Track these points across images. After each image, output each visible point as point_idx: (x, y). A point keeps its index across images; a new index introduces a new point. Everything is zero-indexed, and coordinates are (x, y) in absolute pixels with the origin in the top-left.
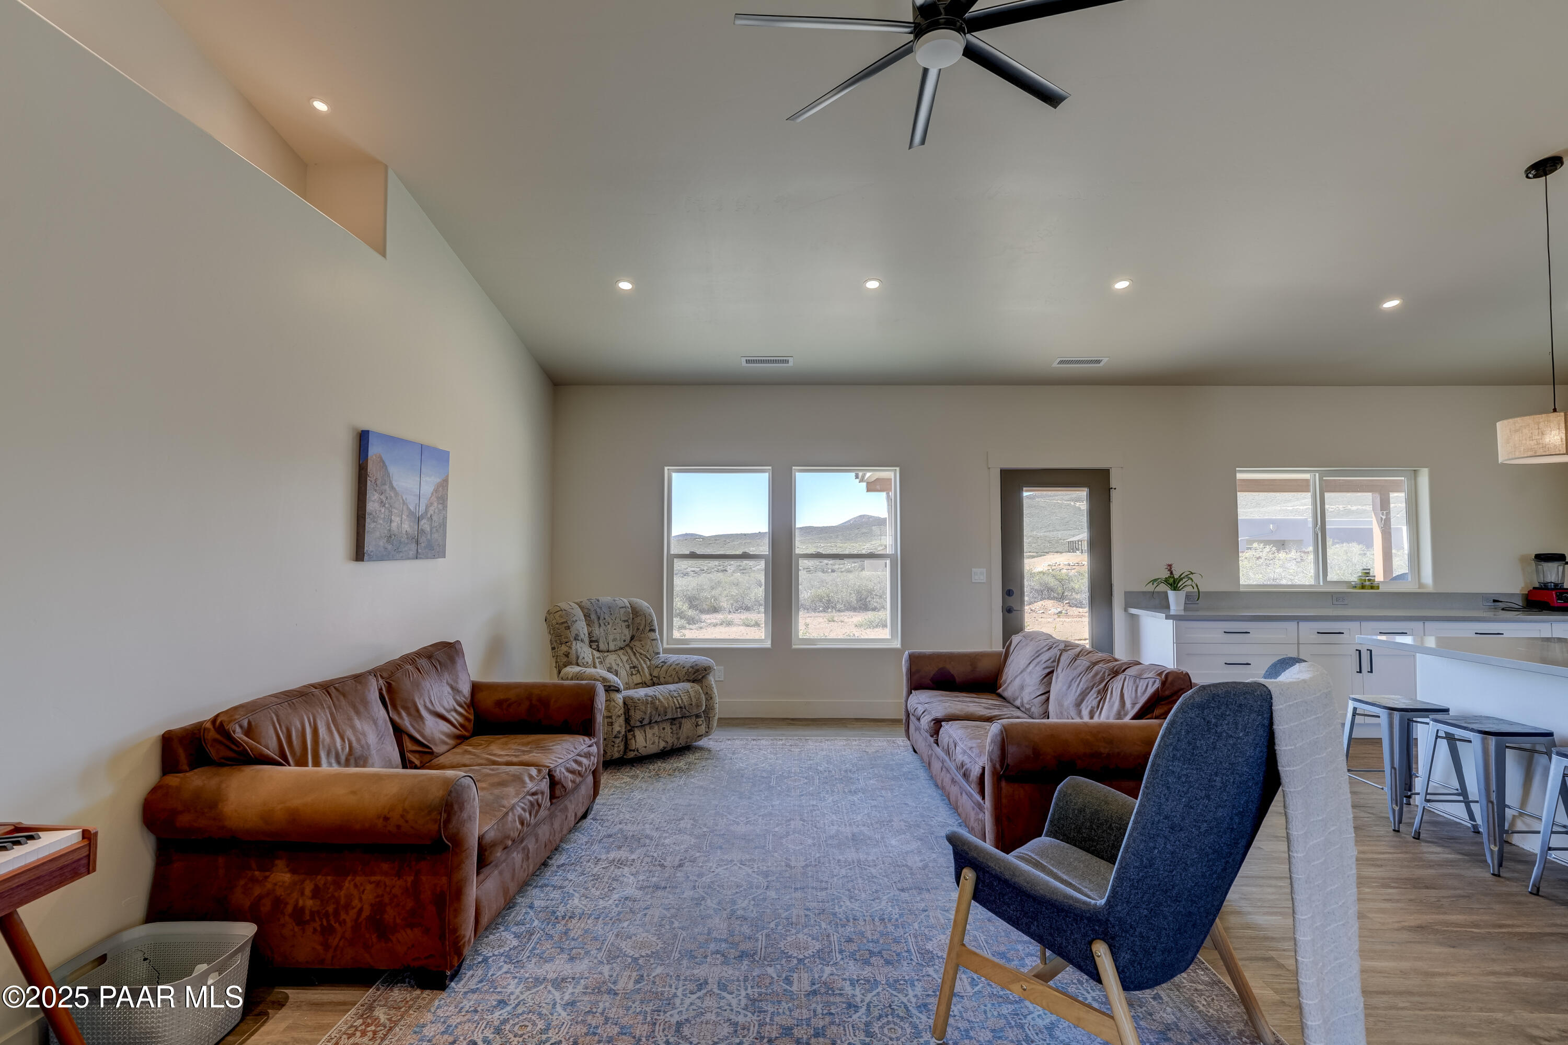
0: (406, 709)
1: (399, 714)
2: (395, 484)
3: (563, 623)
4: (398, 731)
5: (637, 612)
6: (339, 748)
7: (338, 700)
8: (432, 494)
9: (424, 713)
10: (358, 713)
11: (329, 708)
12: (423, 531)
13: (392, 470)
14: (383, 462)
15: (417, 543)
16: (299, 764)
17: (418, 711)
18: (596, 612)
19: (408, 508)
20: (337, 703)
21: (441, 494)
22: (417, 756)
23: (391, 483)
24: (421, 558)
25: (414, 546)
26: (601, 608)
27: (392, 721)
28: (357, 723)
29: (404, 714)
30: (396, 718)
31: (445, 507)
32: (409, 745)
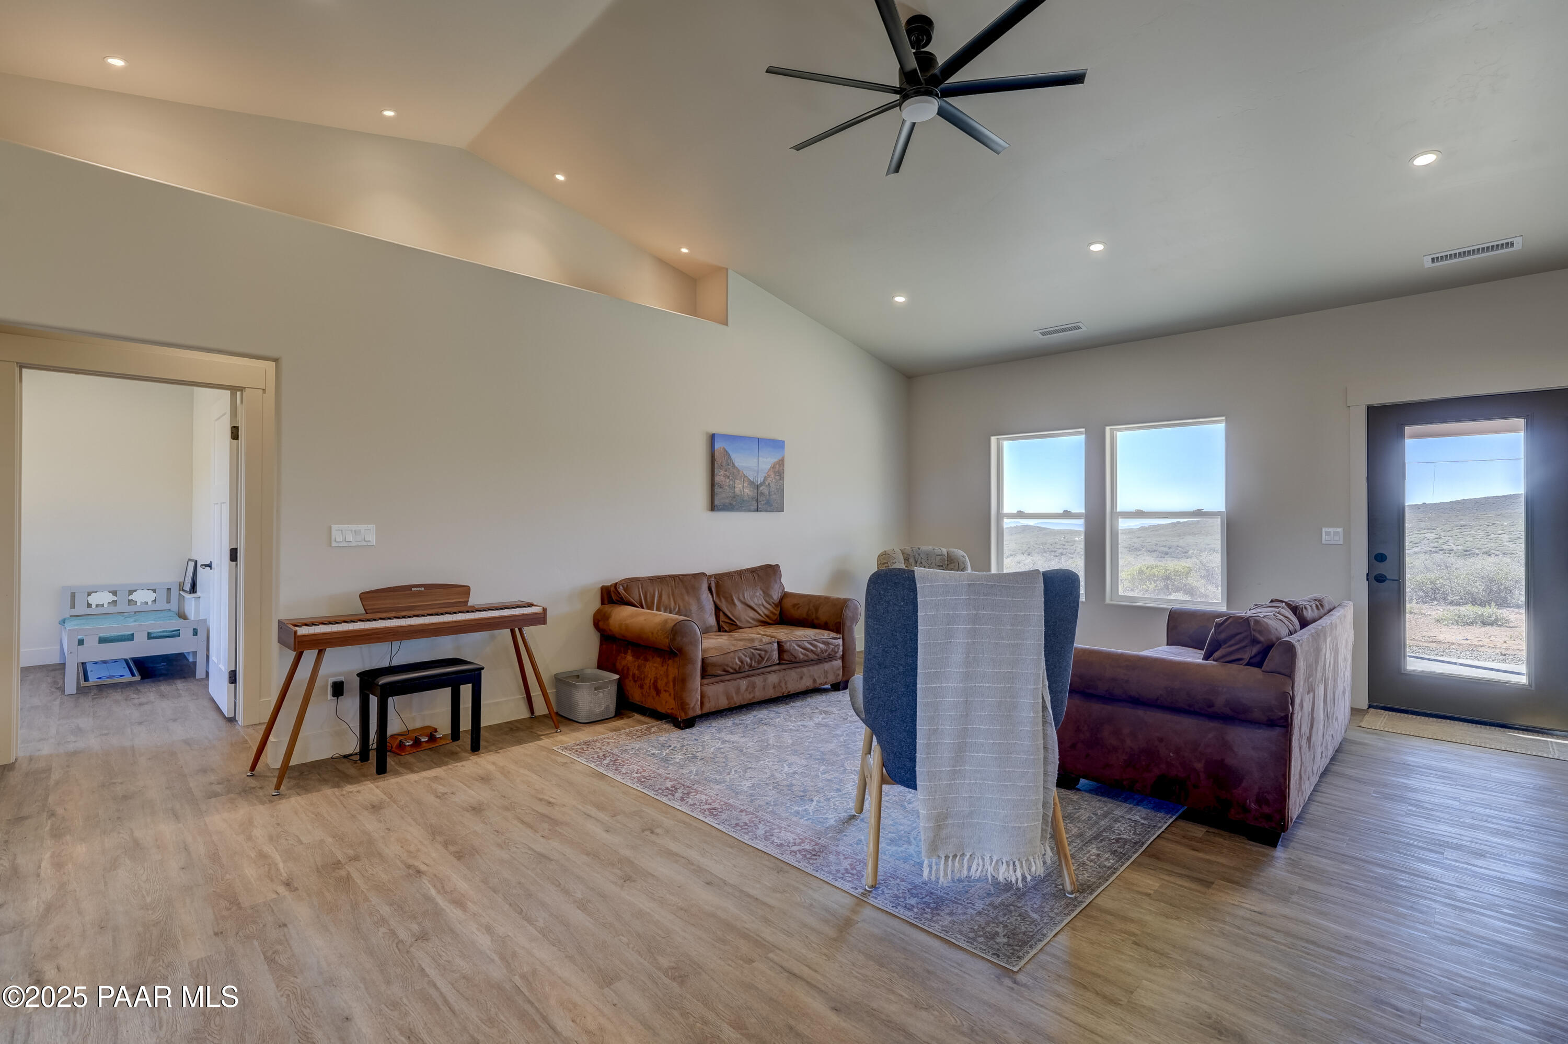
0: (726, 598)
1: (720, 600)
2: (736, 464)
3: (885, 563)
4: (718, 609)
5: (952, 560)
6: (672, 608)
7: (678, 584)
8: (770, 469)
9: (736, 601)
10: (688, 592)
11: (672, 587)
12: (762, 494)
13: (733, 456)
14: (727, 452)
15: (757, 501)
16: (649, 608)
17: (733, 600)
18: (915, 558)
19: (749, 479)
20: (677, 585)
21: (778, 470)
22: (727, 625)
23: (733, 464)
24: (761, 511)
25: (754, 503)
26: (919, 555)
27: (714, 602)
28: (686, 598)
29: (723, 600)
30: (718, 602)
31: (782, 478)
32: (722, 617)
